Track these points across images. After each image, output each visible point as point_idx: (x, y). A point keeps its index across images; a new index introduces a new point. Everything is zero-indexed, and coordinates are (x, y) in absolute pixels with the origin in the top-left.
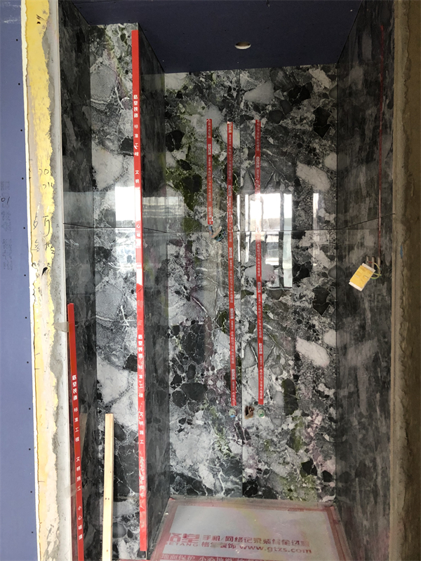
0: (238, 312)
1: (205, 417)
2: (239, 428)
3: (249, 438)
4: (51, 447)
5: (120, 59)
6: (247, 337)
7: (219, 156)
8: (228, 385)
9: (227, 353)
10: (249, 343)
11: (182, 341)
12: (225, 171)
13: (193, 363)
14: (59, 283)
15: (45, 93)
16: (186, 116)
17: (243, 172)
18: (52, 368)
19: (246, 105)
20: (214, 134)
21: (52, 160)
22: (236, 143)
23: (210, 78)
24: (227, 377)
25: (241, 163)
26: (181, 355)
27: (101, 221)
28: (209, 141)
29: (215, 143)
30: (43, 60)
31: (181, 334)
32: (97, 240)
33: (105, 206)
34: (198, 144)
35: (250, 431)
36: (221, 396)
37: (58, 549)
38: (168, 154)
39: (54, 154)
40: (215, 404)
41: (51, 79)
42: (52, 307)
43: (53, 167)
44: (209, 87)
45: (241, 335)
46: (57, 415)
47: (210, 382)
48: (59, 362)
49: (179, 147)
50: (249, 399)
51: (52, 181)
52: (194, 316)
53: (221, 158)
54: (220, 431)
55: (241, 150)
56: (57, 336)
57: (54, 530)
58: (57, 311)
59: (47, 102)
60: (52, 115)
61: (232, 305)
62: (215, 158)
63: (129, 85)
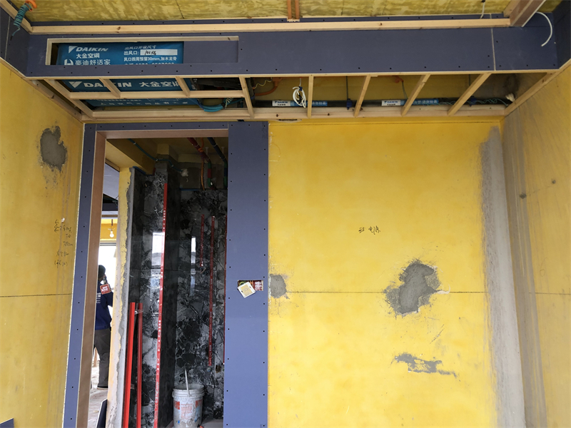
0: (214, 314)
1: (194, 372)
2: (213, 378)
3: (218, 384)
4: (116, 369)
5: (158, 195)
6: (218, 327)
7: (207, 232)
8: (207, 354)
9: (208, 336)
10: (219, 330)
11: (183, 330)
12: (210, 240)
13: (189, 342)
14: (125, 294)
15: (126, 214)
16: (192, 213)
17: (219, 241)
18: (119, 332)
19: (222, 208)
20: (205, 222)
21: (127, 241)
22: (216, 226)
23: (204, 194)
24: (207, 350)
25: (218, 236)
26: (182, 338)
27: (144, 266)
28: (203, 225)
29: (205, 226)
30: (126, 201)
31: (183, 326)
32: (142, 274)
33: (147, 259)
34: (197, 226)
35: (218, 380)
36: (203, 360)
37: (115, 419)
38: (181, 231)
39: (127, 239)
40: (200, 365)
41: (129, 209)
42: (121, 304)
43: (127, 244)
44: (203, 199)
45: (216, 326)
46: (120, 353)
47: (198, 353)
48: (123, 329)
49: (187, 227)
50: (219, 362)
51: (126, 250)
52: (190, 316)
53: (209, 234)
54: (202, 380)
55: (218, 230)
56: (123, 317)
57: (114, 409)
58: (124, 306)
59: (127, 218)
60: (128, 223)
61: (211, 310)
62: (205, 233)
63: (162, 206)
